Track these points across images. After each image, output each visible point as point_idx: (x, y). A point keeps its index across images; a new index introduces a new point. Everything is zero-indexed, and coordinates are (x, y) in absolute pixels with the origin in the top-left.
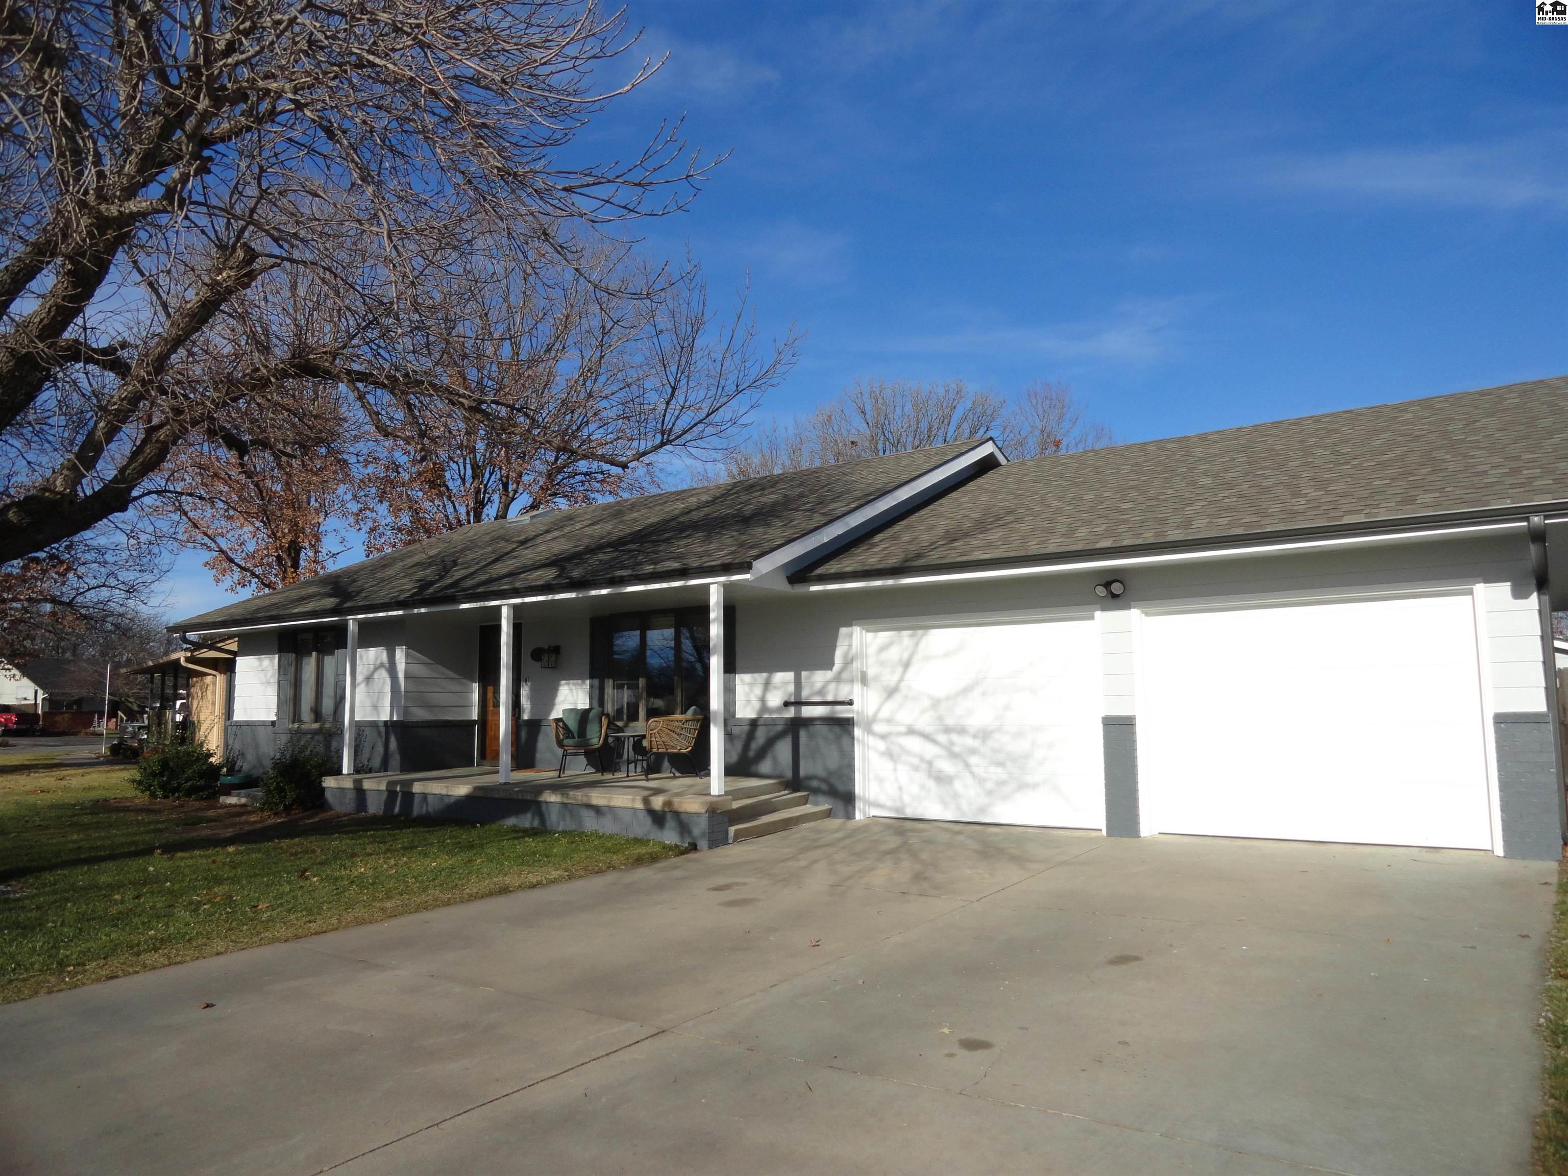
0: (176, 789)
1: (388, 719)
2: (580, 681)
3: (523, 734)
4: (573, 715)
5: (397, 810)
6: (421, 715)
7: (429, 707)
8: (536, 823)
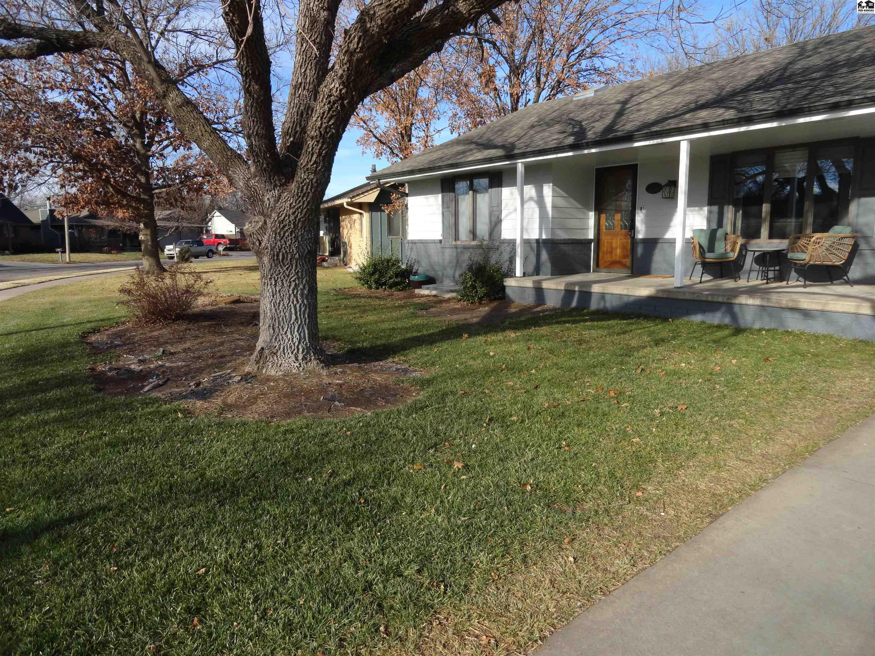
0: (384, 284)
1: (537, 237)
2: (697, 208)
3: (640, 250)
4: (703, 235)
5: (574, 304)
6: (562, 235)
7: (566, 229)
8: (727, 320)
